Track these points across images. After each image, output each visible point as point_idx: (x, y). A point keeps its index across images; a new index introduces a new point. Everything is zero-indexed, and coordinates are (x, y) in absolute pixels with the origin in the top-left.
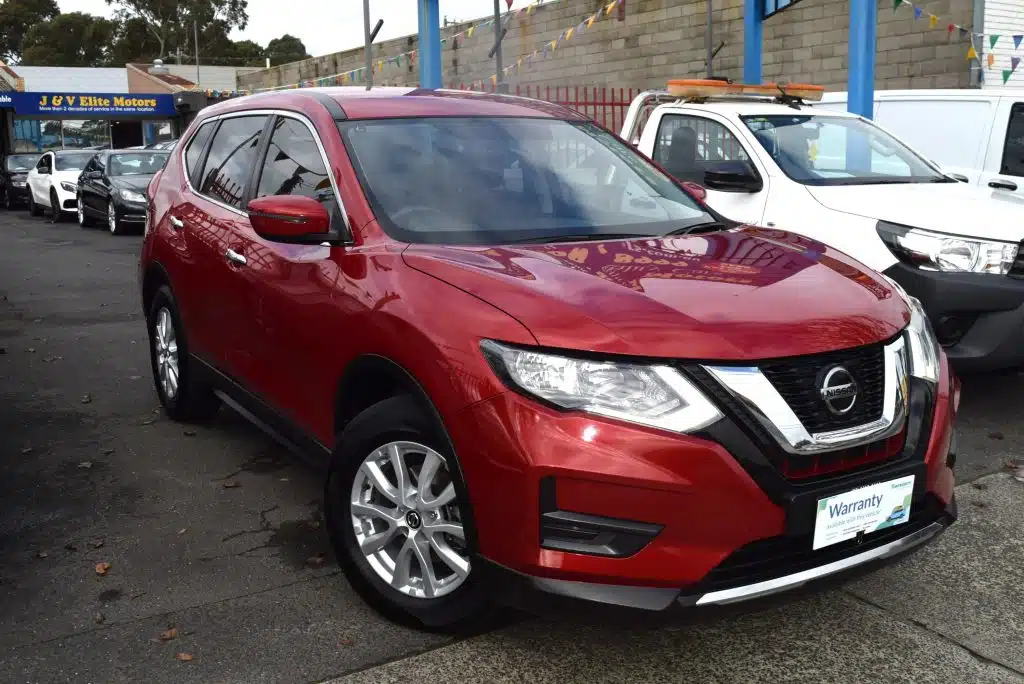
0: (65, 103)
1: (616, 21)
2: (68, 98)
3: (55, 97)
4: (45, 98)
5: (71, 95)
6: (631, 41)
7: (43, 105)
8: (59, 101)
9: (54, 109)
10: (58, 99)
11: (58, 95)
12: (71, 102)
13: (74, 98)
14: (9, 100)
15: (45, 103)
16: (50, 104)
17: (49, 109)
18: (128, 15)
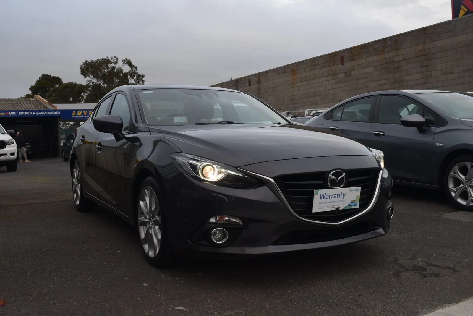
0: (83, 114)
1: (339, 65)
2: (84, 112)
3: (78, 112)
4: (74, 112)
5: (85, 110)
6: (348, 74)
7: (73, 115)
8: (80, 113)
9: (78, 116)
10: (80, 112)
11: (80, 110)
12: (85, 114)
13: (86, 111)
14: (59, 113)
15: (74, 114)
16: (76, 114)
17: (76, 117)
18: (93, 83)
